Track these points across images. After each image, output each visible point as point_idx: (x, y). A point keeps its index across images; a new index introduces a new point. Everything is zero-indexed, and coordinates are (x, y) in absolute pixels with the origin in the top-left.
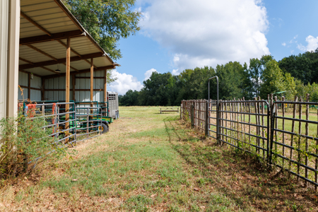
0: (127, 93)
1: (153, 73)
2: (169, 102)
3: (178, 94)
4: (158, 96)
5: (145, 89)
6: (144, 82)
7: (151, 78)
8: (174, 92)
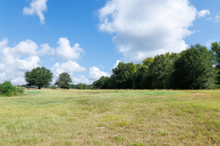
0: (100, 79)
1: (120, 63)
2: (134, 84)
3: (141, 77)
4: (124, 80)
5: (114, 75)
6: (113, 70)
7: (118, 66)
8: (138, 77)
